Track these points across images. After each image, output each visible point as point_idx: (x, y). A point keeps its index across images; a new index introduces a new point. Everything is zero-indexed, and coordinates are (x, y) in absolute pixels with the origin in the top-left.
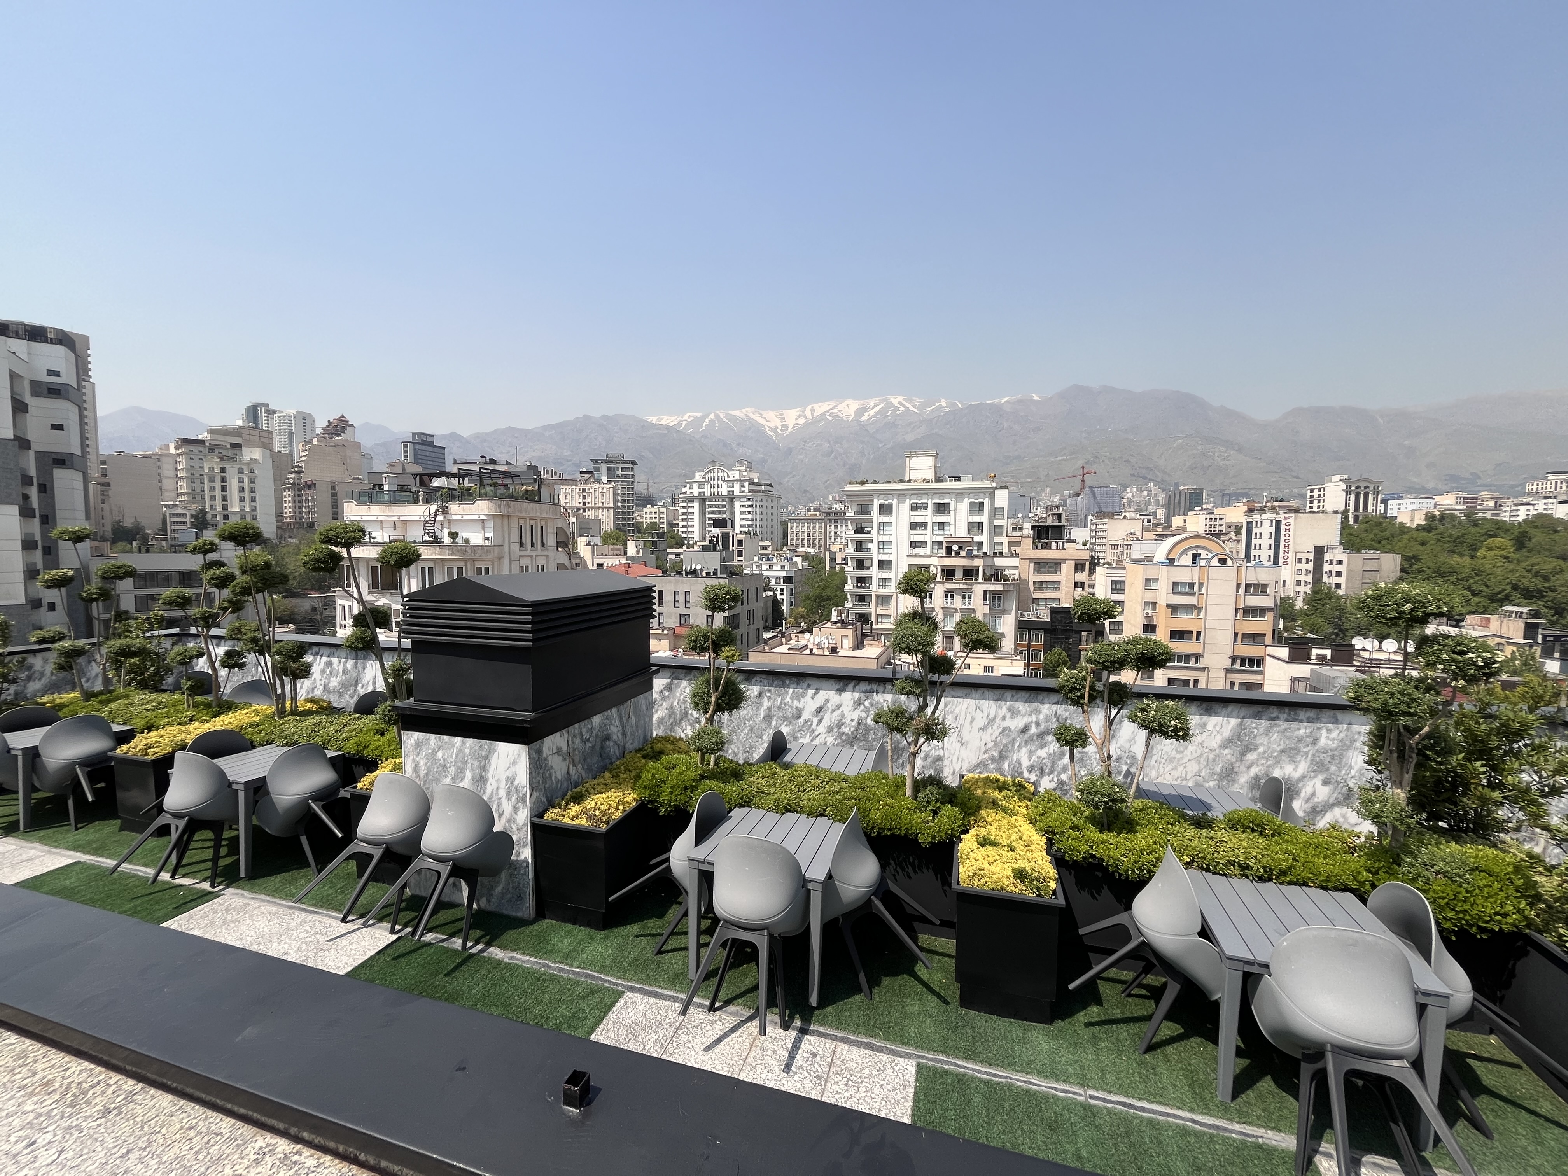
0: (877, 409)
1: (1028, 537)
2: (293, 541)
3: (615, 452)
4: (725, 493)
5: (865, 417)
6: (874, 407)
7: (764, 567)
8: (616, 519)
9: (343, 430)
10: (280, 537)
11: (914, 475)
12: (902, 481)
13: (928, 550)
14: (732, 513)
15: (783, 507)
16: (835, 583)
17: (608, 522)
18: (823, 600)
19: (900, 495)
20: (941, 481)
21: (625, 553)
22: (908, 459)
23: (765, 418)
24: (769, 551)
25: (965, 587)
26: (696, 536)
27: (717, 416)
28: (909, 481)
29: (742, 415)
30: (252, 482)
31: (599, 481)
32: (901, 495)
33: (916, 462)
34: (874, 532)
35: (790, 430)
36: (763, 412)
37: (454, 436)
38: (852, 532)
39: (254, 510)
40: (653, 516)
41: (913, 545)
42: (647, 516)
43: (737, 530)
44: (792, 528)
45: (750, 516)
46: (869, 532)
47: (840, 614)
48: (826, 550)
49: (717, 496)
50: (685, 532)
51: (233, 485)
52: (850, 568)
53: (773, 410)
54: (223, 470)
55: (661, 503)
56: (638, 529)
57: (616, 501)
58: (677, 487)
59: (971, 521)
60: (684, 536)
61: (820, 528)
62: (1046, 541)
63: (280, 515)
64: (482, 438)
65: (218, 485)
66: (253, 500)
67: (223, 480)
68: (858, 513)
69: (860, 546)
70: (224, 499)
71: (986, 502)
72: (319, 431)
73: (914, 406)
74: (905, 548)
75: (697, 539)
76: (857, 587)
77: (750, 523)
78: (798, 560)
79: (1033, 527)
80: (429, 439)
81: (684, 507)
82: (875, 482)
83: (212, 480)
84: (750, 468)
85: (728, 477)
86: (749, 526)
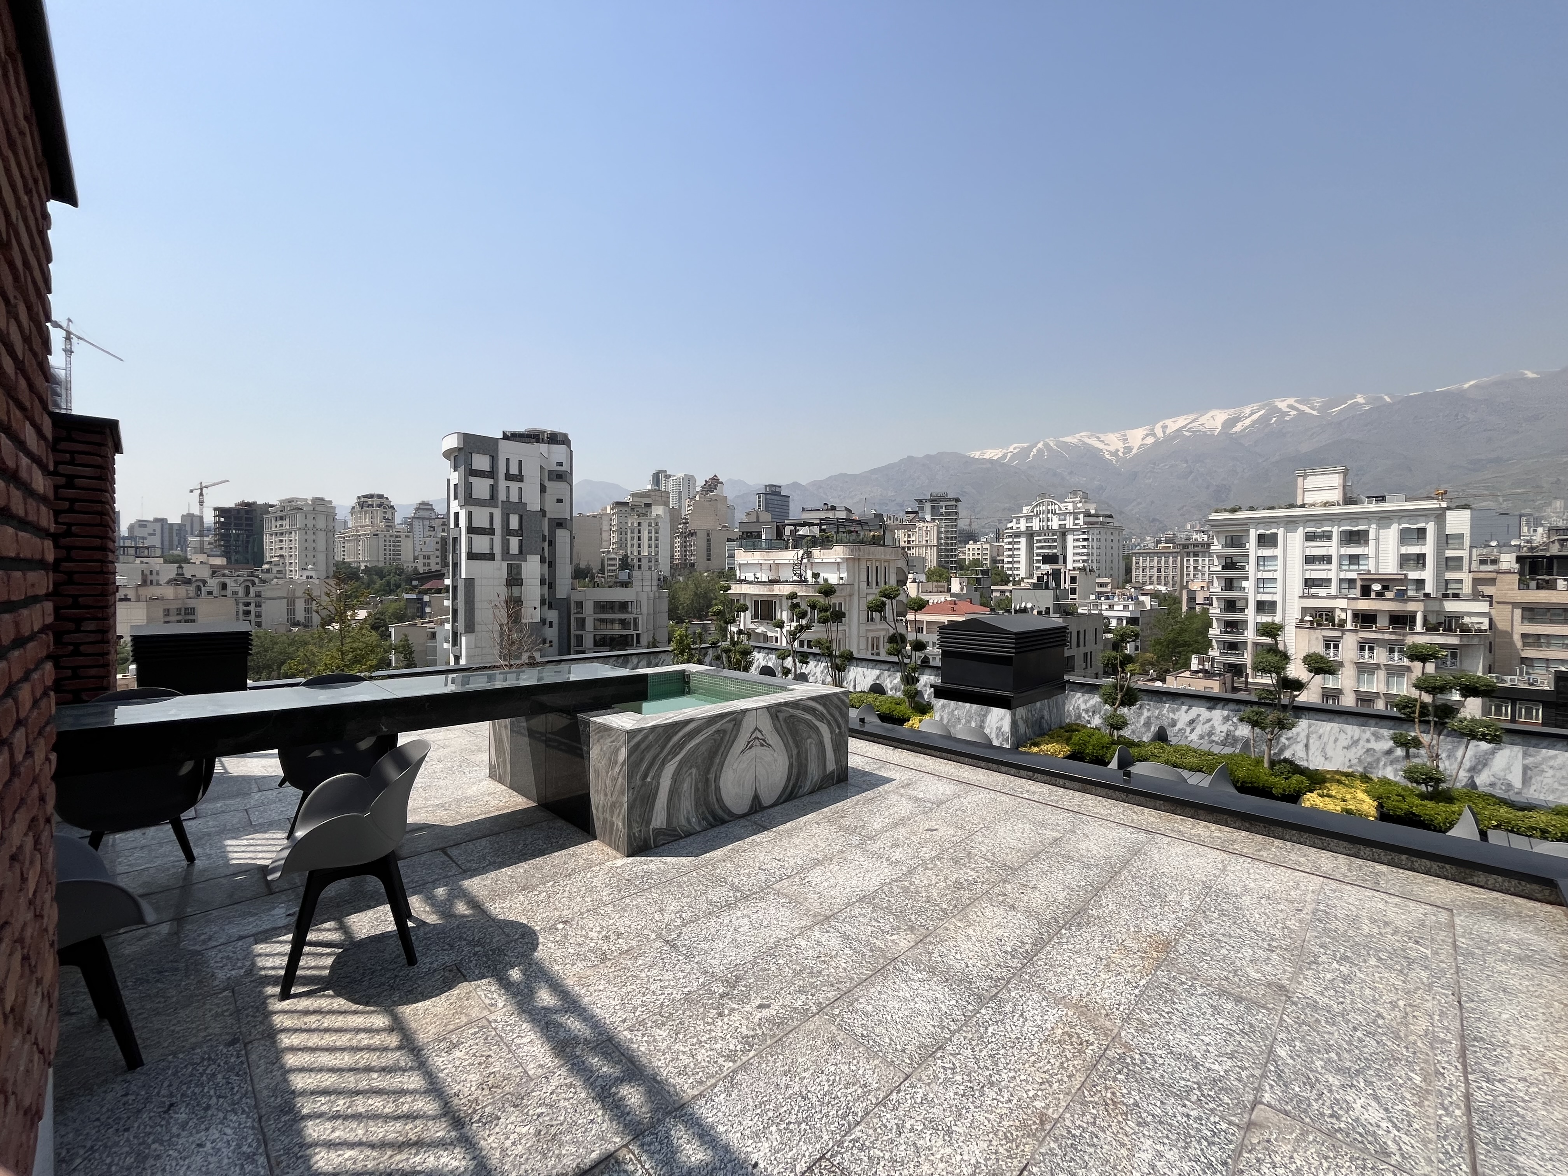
0: (1255, 417)
1: (1509, 572)
2: (681, 579)
3: (938, 490)
4: (1055, 526)
5: (1238, 427)
6: (1250, 415)
7: (1104, 607)
8: (939, 556)
9: (715, 487)
10: (672, 575)
11: (1310, 498)
12: (1292, 506)
13: (1333, 590)
14: (1064, 548)
15: (1125, 539)
16: (1195, 626)
17: (932, 559)
18: (1179, 646)
19: (1288, 523)
20: (1355, 503)
21: (949, 590)
22: (1300, 480)
23: (1103, 441)
24: (1108, 589)
25: (1393, 637)
26: (1023, 573)
27: (1046, 445)
28: (1303, 506)
29: (1075, 441)
30: (657, 533)
31: (924, 520)
32: (1291, 523)
33: (1312, 481)
34: (1251, 568)
35: (1134, 451)
36: (1100, 435)
37: (795, 485)
38: (1219, 568)
39: (657, 554)
40: (976, 552)
41: (1309, 583)
42: (970, 552)
43: (1070, 565)
44: (1137, 563)
45: (1085, 551)
46: (1243, 568)
47: (1202, 662)
48: (1182, 587)
49: (1048, 530)
50: (1010, 569)
51: (645, 535)
52: (1215, 610)
53: (1113, 432)
54: (639, 524)
55: (983, 539)
56: (961, 566)
57: (939, 539)
58: (1000, 521)
59: (1403, 552)
60: (1010, 572)
61: (1175, 562)
62: (1547, 578)
63: (672, 557)
64: (818, 485)
65: (636, 536)
66: (657, 547)
67: (639, 532)
68: (1226, 546)
69: (1229, 584)
70: (639, 546)
71: (1431, 528)
72: (698, 489)
73: (1313, 408)
74: (1296, 587)
75: (1023, 575)
76: (1226, 632)
77: (1085, 558)
78: (1146, 599)
79: (1519, 559)
80: (778, 490)
81: (1010, 543)
82: (1251, 509)
83: (632, 532)
84: (1086, 499)
85: (1060, 509)
86: (1084, 561)
